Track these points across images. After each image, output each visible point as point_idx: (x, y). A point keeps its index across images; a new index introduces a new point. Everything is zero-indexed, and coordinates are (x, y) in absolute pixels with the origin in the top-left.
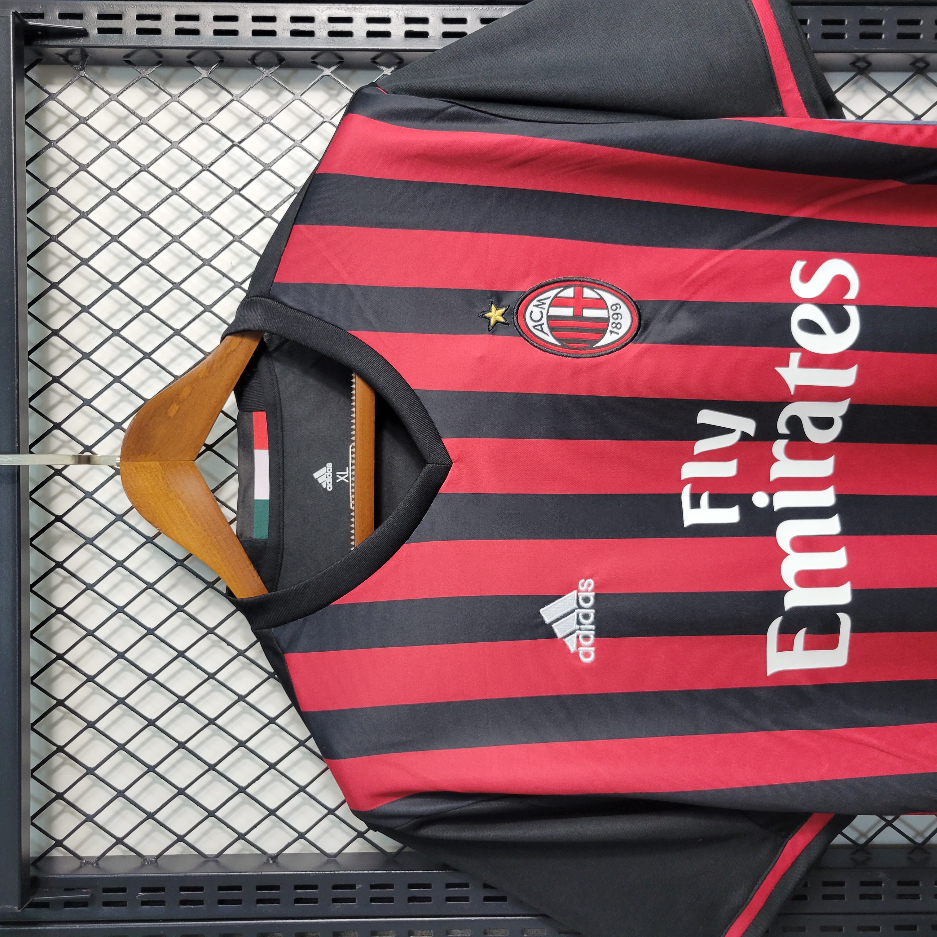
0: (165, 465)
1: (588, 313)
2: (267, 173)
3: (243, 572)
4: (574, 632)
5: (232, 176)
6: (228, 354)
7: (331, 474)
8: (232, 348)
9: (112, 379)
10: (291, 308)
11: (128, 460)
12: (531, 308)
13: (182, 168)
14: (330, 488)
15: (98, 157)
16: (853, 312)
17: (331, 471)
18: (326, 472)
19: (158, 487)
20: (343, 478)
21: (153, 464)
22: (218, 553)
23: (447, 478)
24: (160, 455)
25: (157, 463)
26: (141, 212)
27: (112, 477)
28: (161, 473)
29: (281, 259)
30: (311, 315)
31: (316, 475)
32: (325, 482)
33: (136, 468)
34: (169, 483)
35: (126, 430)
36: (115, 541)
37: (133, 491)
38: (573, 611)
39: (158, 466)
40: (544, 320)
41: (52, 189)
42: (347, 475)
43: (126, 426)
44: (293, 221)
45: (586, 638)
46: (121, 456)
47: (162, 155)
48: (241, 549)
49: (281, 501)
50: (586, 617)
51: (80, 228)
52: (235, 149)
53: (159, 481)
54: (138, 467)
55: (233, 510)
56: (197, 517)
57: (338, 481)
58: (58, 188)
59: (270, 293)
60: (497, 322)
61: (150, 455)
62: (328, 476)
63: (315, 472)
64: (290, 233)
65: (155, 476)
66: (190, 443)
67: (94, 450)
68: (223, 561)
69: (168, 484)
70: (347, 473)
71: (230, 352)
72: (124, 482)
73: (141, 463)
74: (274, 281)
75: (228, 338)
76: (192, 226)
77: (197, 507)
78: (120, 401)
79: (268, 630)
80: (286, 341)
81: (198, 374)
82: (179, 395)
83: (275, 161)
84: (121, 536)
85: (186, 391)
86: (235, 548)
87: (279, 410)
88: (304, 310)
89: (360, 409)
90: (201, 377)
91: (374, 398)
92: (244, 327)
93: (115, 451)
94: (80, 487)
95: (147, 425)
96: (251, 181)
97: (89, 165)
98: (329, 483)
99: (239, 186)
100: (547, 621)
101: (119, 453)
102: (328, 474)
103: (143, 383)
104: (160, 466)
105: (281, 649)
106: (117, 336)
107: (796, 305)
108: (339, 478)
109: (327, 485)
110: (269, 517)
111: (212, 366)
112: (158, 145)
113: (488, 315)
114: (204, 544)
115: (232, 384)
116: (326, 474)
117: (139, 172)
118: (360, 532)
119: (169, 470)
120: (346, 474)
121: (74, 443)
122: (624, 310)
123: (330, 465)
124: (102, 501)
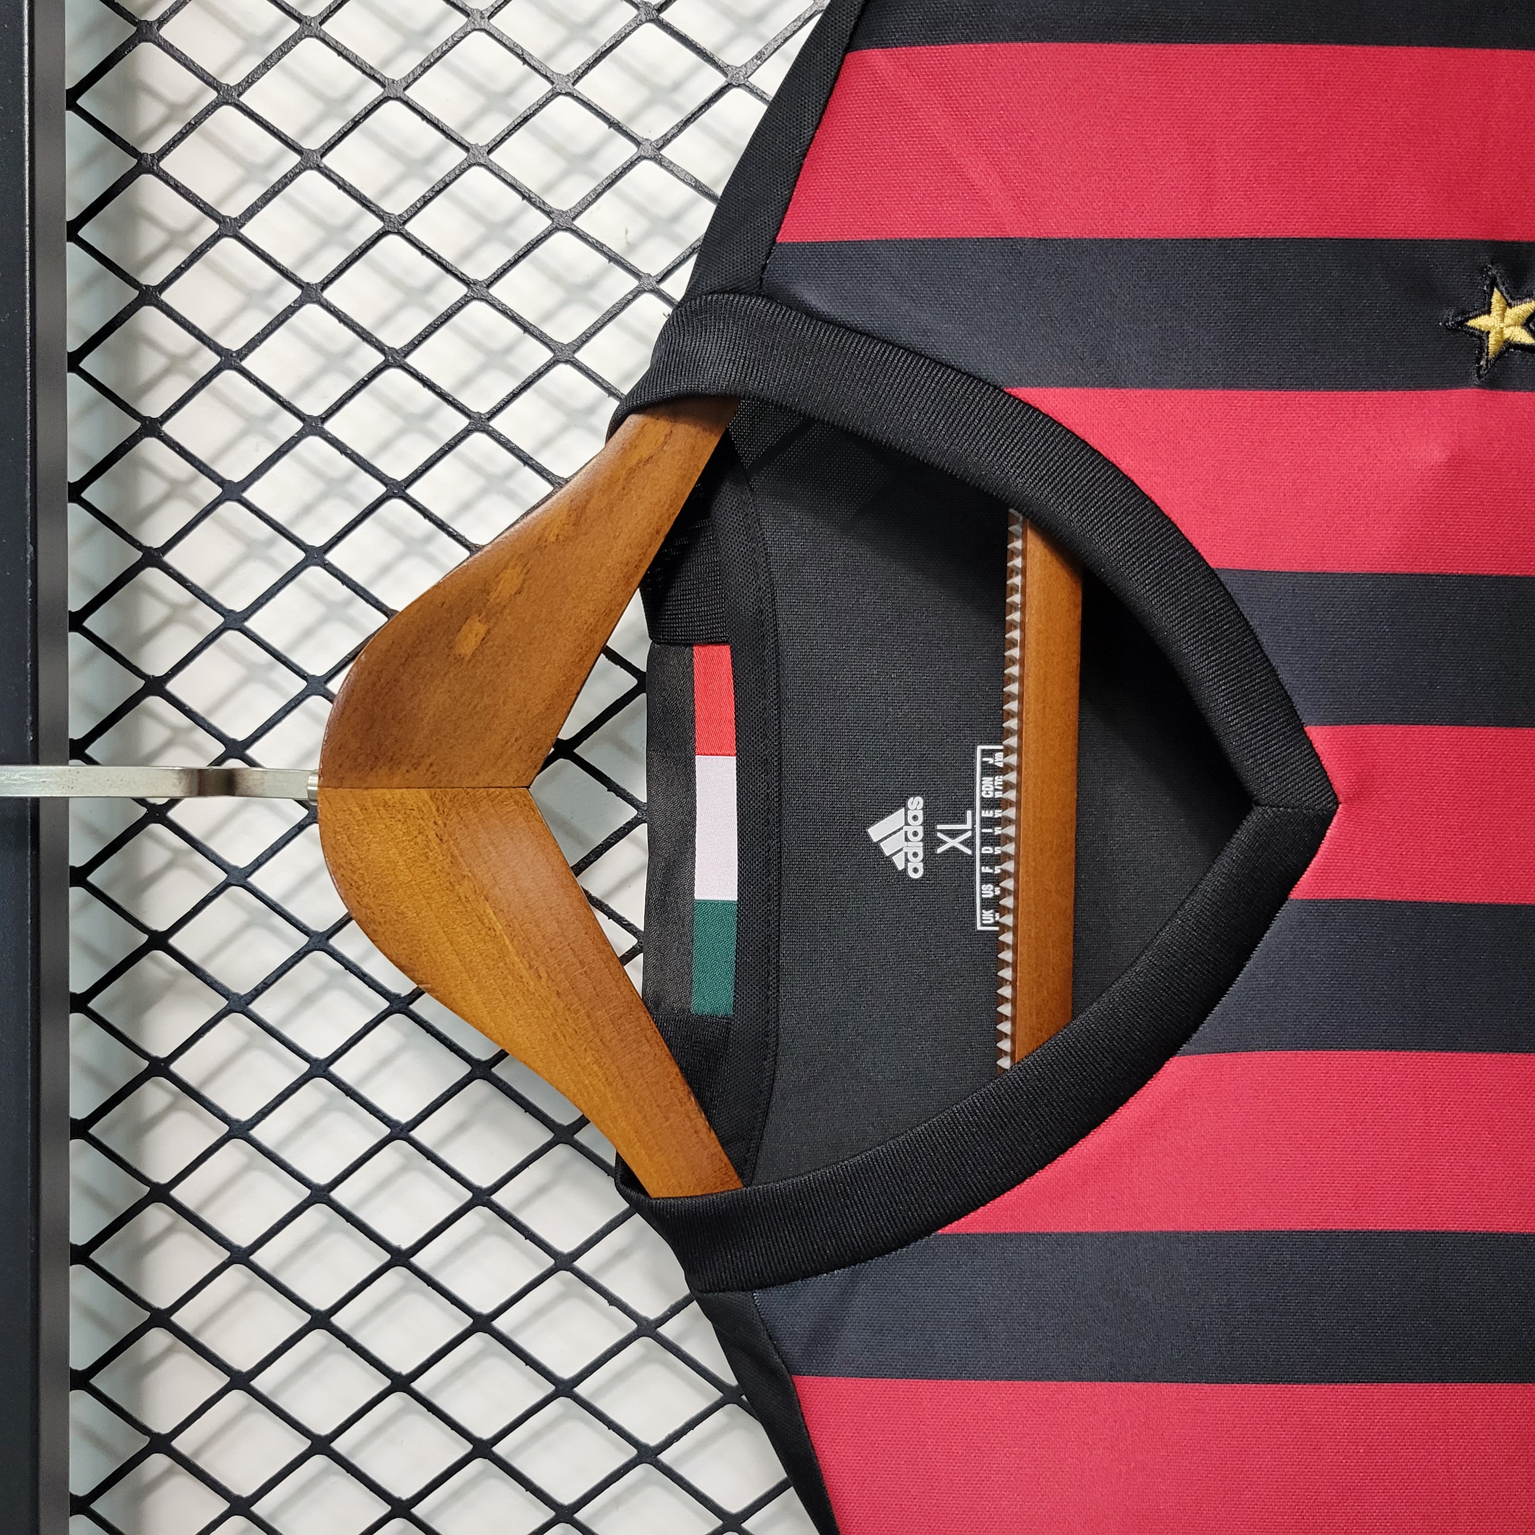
0: (447, 800)
3: (667, 1119)
6: (632, 471)
7: (920, 830)
8: (645, 452)
9: (301, 555)
10: (828, 321)
11: (340, 784)
14: (916, 870)
17: (921, 819)
18: (907, 824)
19: (426, 865)
20: (955, 843)
21: (412, 796)
22: (596, 1061)
23: (1320, 852)
24: (432, 769)
25: (425, 794)
27: (300, 828)
28: (435, 823)
29: (802, 165)
30: (889, 343)
31: (875, 832)
32: (902, 854)
33: (364, 808)
34: (456, 852)
35: (334, 695)
36: (309, 1000)
37: (355, 878)
39: (425, 803)
41: (144, 25)
42: (969, 834)
43: (335, 686)
44: (846, 40)
46: (321, 774)
48: (662, 1051)
49: (772, 906)
53: (428, 847)
54: (369, 805)
55: (628, 927)
56: (536, 953)
57: (940, 850)
59: (761, 279)
60: (1510, 346)
61: (404, 768)
62: (910, 836)
63: (873, 822)
64: (836, 79)
65: (416, 833)
66: (517, 734)
67: (251, 752)
68: (610, 1084)
69: (452, 856)
70: (968, 826)
71: (640, 461)
72: (329, 846)
73: (378, 792)
74: (779, 239)
75: (633, 420)
77: (538, 926)
78: (324, 620)
79: (740, 1295)
80: (809, 421)
81: (544, 529)
82: (488, 594)
84: (324, 988)
85: (509, 581)
86: (646, 1048)
87: (770, 643)
88: (869, 327)
89: (1039, 632)
90: (552, 539)
91: (1080, 598)
92: (683, 385)
93: (308, 756)
94: (213, 853)
95: (397, 681)
98: (915, 855)
101: (315, 764)
102: (910, 830)
103: (385, 569)
104: (431, 803)
105: (780, 1357)
106: (315, 434)
108: (944, 843)
109: (907, 860)
110: (737, 951)
111: (585, 507)
113: (1480, 322)
114: (555, 1034)
115: (641, 561)
116: (906, 828)
118: (1031, 1015)
119: (458, 813)
120: (965, 831)
121: (201, 735)
123: (916, 804)
124: (272, 894)
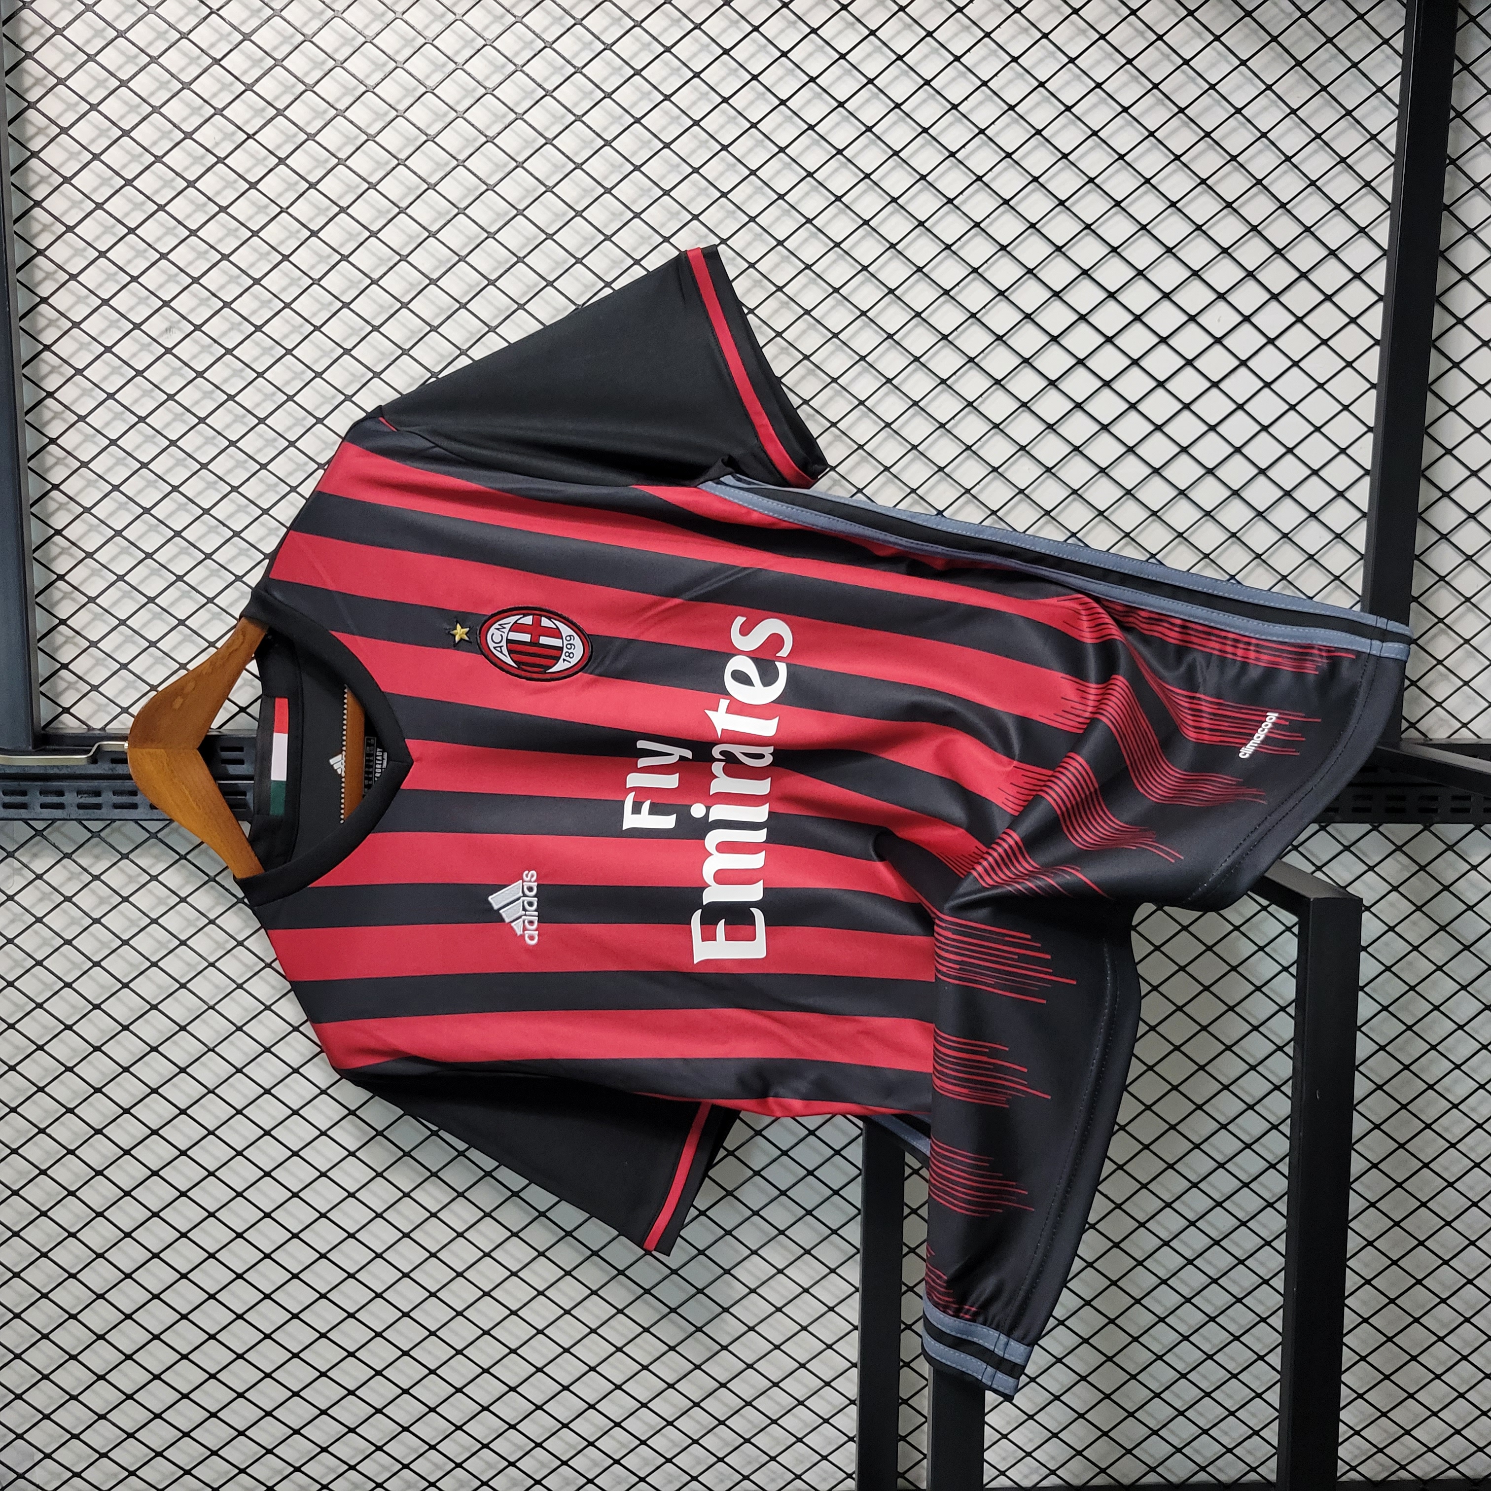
0: (170, 753)
1: (544, 640)
2: (247, 43)
3: (241, 853)
4: (520, 917)
5: (212, 45)
12: (492, 630)
13: (161, 35)
15: (74, 20)
16: (782, 668)
19: (163, 773)
22: (218, 835)
25: (163, 750)
26: (119, 80)
28: (166, 760)
31: (332, 761)
32: (340, 769)
33: (143, 755)
37: (140, 775)
38: (518, 899)
39: (163, 753)
40: (504, 643)
45: (531, 923)
47: (139, 20)
49: (298, 784)
50: (531, 904)
51: (57, 96)
52: (214, 16)
53: (164, 767)
54: (144, 753)
56: (199, 800)
58: (35, 52)
60: (461, 640)
63: (329, 759)
66: (193, 733)
68: (223, 842)
73: (147, 750)
76: (172, 97)
77: (199, 792)
83: (254, 31)
86: (234, 831)
96: (231, 51)
97: (64, 28)
99: (218, 57)
100: (496, 907)
104: (165, 753)
107: (734, 655)
109: (342, 771)
110: (285, 799)
112: (135, 10)
113: (454, 632)
114: (205, 826)
116: (343, 760)
117: (116, 38)
119: (174, 757)
122: (577, 641)
